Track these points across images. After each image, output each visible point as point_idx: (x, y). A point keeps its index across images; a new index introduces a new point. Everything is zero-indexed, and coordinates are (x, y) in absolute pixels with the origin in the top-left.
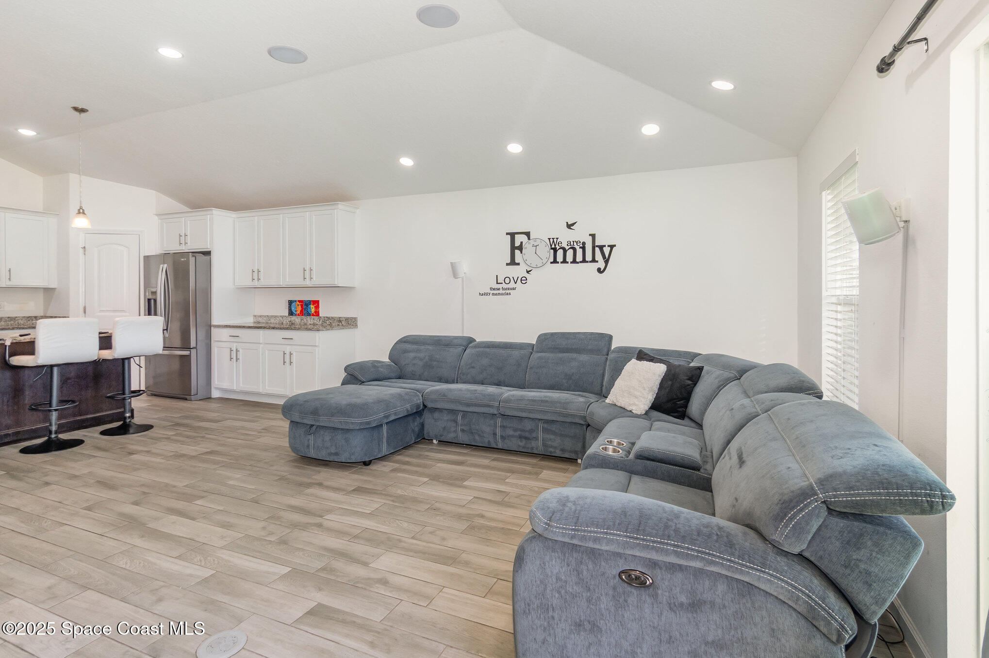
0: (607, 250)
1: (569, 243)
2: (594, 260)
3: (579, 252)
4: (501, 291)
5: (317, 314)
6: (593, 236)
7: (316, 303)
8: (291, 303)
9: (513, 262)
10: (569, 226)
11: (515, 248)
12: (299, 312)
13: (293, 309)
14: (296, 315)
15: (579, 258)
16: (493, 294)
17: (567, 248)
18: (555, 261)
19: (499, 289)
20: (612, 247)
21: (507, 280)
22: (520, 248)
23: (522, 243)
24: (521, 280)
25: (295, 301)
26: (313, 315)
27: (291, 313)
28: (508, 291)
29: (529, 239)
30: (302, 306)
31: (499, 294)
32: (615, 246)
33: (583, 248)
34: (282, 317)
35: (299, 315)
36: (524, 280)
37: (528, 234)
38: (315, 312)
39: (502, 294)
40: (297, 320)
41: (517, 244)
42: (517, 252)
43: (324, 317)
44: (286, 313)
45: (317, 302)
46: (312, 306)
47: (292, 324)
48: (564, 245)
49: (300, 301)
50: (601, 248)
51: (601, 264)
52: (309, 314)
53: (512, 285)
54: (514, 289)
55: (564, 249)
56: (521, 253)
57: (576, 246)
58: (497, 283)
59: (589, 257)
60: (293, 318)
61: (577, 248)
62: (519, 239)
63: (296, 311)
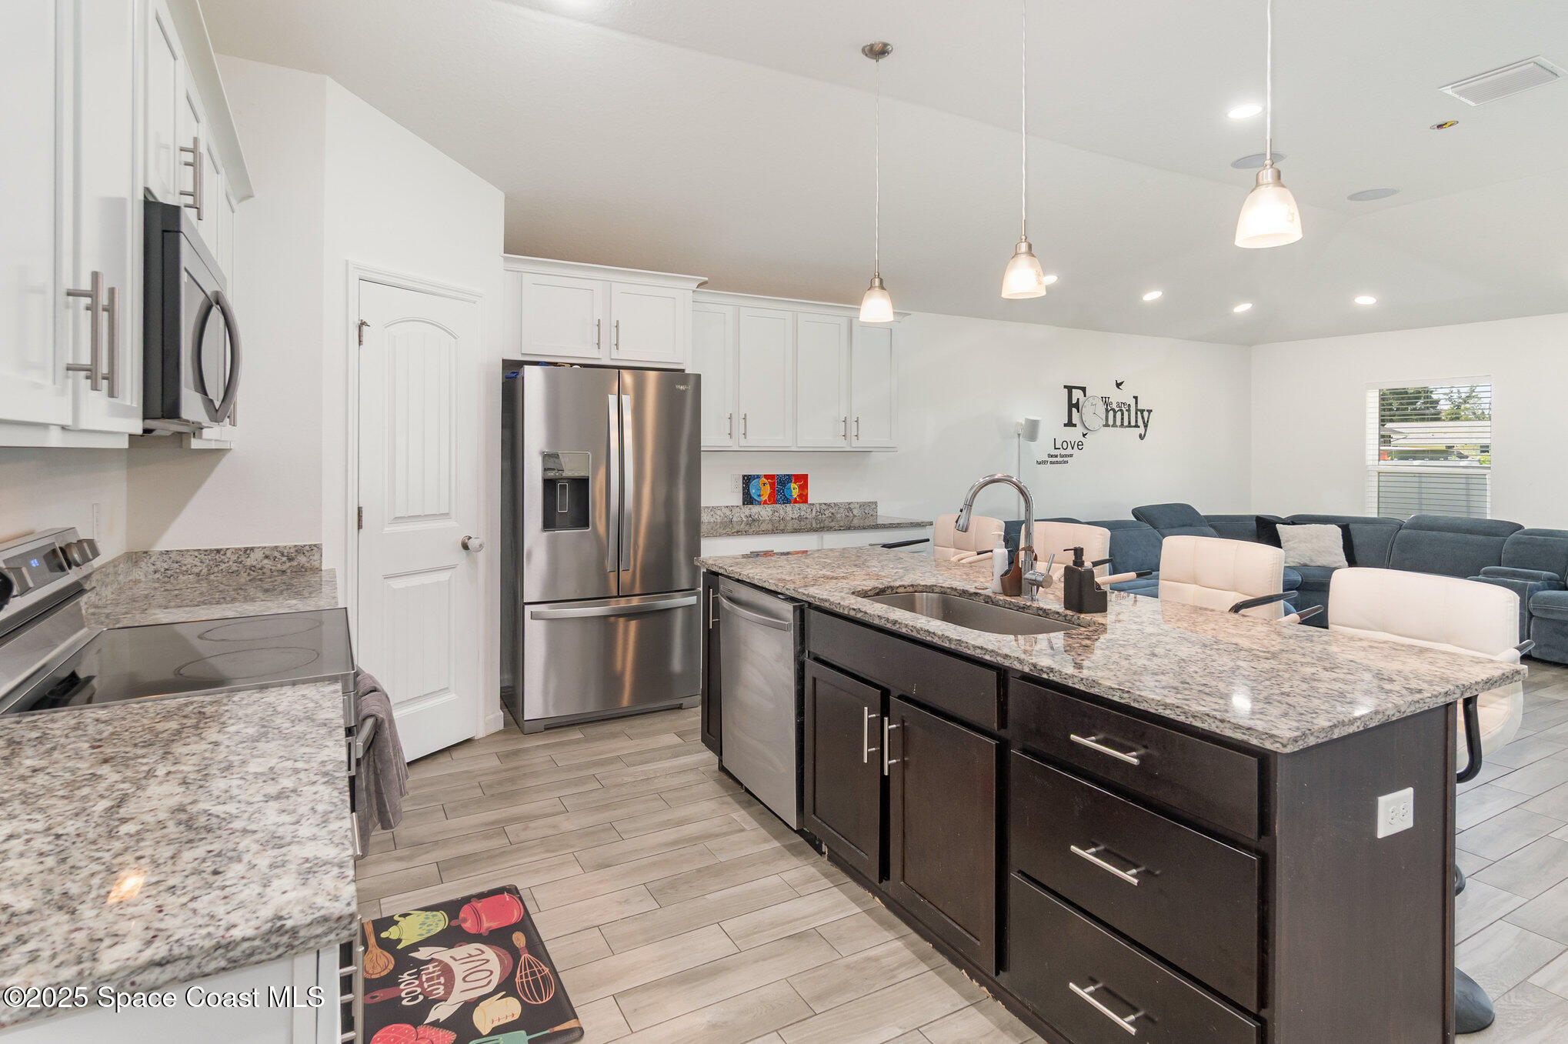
0: (1146, 414)
1: (1118, 405)
2: (1137, 426)
3: (1126, 414)
4: (1059, 459)
5: (803, 498)
6: (1136, 398)
7: (802, 480)
8: (747, 480)
9: (1070, 424)
10: (1118, 385)
11: (1073, 406)
12: (765, 497)
13: (753, 491)
14: (759, 503)
15: (1126, 423)
16: (1051, 463)
17: (1117, 409)
18: (1107, 425)
19: (1056, 456)
20: (1150, 411)
21: (1065, 446)
22: (1077, 406)
23: (1078, 399)
24: (1078, 445)
25: (758, 477)
26: (796, 502)
27: (748, 500)
28: (1065, 459)
29: (1085, 396)
30: (772, 485)
31: (1057, 462)
32: (1151, 411)
33: (1129, 411)
34: (731, 508)
35: (765, 503)
36: (1080, 445)
37: (1083, 389)
38: (800, 496)
39: (1060, 463)
40: (763, 512)
41: (1074, 401)
42: (1074, 410)
43: (821, 504)
44: (737, 499)
45: (805, 477)
46: (793, 485)
47: (754, 520)
48: (1114, 406)
49: (766, 477)
50: (1142, 411)
51: (1141, 430)
52: (787, 501)
53: (1069, 451)
54: (1071, 456)
55: (1113, 410)
56: (1078, 412)
57: (1123, 408)
58: (1055, 449)
59: (1133, 423)
60: (755, 509)
61: (1124, 410)
62: (1077, 394)
63: (759, 496)
